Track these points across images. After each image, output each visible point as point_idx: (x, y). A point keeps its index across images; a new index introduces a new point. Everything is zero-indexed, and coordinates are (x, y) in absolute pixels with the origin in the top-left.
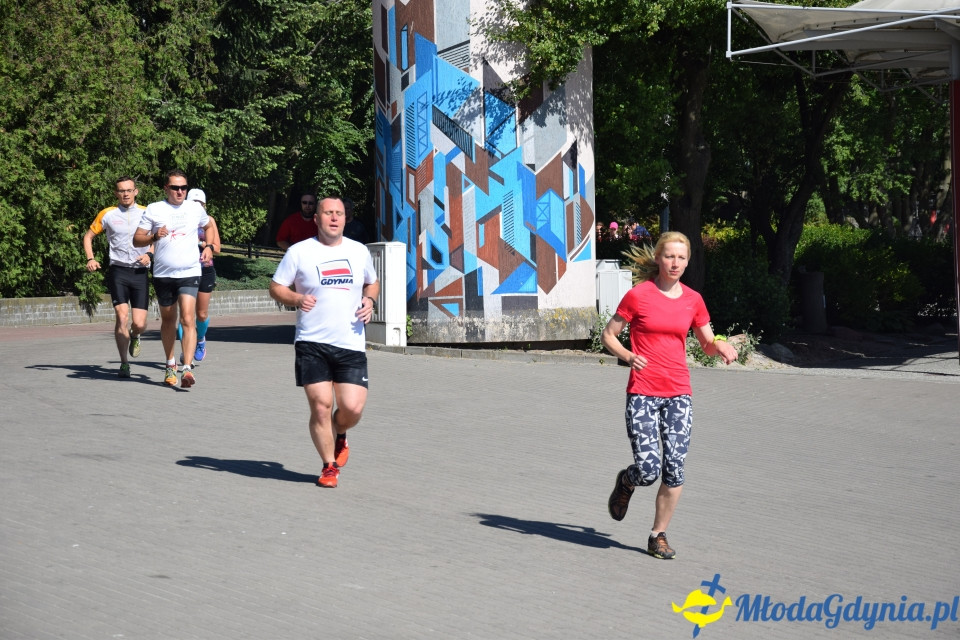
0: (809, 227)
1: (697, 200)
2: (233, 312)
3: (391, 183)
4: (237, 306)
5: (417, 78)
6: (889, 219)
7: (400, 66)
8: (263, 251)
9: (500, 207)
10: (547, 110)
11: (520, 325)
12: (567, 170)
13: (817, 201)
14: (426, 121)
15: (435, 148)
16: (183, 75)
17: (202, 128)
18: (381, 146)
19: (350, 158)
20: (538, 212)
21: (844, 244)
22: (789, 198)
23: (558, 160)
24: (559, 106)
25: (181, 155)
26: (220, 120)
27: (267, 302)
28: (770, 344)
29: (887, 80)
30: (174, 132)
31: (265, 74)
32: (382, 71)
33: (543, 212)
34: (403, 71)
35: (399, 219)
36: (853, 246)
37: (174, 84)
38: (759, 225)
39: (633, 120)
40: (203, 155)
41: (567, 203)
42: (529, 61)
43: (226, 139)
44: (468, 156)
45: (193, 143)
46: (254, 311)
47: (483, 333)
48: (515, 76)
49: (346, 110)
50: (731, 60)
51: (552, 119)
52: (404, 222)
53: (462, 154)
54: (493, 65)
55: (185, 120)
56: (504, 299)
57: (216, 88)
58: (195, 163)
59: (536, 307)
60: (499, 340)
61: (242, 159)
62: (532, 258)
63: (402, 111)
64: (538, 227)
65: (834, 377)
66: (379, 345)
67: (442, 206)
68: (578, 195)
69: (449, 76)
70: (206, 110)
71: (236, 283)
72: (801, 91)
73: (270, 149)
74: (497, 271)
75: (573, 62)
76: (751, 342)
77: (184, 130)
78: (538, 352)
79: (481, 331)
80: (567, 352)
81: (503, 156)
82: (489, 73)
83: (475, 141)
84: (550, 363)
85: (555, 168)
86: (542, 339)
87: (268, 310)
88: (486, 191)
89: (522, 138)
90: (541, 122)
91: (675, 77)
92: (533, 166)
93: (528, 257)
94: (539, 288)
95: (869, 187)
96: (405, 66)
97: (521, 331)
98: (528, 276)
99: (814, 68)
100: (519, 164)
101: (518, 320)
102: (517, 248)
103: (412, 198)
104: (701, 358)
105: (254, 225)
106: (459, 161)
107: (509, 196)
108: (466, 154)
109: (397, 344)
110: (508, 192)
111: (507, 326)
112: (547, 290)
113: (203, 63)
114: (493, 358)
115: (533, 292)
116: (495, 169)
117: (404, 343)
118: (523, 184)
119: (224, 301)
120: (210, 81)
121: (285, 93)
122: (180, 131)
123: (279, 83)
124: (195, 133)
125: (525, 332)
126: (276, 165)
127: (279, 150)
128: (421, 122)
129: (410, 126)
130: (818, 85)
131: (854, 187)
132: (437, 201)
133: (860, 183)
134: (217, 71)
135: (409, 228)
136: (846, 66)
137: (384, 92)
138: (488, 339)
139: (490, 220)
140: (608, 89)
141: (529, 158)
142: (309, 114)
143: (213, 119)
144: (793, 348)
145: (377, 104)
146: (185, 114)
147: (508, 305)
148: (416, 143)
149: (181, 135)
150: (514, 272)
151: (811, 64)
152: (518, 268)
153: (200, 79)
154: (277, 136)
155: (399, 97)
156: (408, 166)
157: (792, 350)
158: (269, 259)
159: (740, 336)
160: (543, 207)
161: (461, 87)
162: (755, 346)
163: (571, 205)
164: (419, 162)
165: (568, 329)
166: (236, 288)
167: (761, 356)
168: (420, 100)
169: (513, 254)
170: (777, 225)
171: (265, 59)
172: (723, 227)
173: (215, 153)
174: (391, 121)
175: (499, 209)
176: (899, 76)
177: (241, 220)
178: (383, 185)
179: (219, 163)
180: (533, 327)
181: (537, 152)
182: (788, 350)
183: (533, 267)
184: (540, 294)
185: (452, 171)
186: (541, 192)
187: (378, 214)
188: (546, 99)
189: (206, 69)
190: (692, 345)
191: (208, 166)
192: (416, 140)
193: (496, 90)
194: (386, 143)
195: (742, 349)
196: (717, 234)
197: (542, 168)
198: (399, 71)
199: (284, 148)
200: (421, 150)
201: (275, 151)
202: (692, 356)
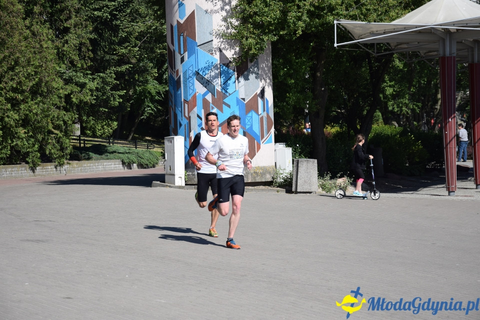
0: (374, 126)
1: (322, 114)
2: (102, 170)
3: (176, 108)
4: (104, 168)
5: (188, 58)
6: (412, 122)
7: (180, 53)
8: (116, 141)
10: (249, 72)
12: (260, 100)
13: (378, 114)
14: (193, 79)
15: (197, 91)
16: (77, 58)
17: (86, 83)
18: (172, 92)
19: (157, 98)
20: (247, 121)
21: (391, 134)
22: (365, 113)
23: (256, 96)
24: (255, 70)
25: (75, 96)
26: (94, 79)
27: (118, 166)
29: (409, 56)
30: (73, 86)
31: (116, 58)
32: (171, 55)
33: (249, 121)
34: (181, 55)
35: (181, 125)
36: (395, 135)
37: (72, 62)
38: (352, 126)
39: (291, 76)
40: (86, 96)
41: (260, 116)
42: (242, 49)
43: (97, 88)
44: (213, 95)
45: (81, 91)
46: (112, 170)
48: (235, 56)
49: (155, 74)
50: (337, 48)
51: (252, 77)
52: (183, 127)
53: (210, 94)
54: (224, 51)
55: (77, 80)
57: (92, 64)
58: (83, 100)
61: (104, 97)
63: (181, 74)
64: (247, 128)
65: (388, 197)
66: (172, 185)
67: (201, 119)
68: (265, 112)
69: (203, 58)
70: (87, 74)
71: (103, 156)
72: (370, 63)
73: (118, 93)
75: (261, 49)
76: (349, 181)
77: (77, 84)
78: (248, 187)
80: (262, 187)
81: (230, 94)
82: (222, 56)
83: (216, 88)
84: (254, 192)
85: (254, 100)
86: (249, 181)
87: (119, 169)
88: (222, 111)
89: (238, 86)
90: (247, 79)
91: (311, 56)
92: (244, 99)
95: (402, 107)
96: (182, 53)
99: (376, 51)
100: (237, 98)
103: (187, 115)
104: (325, 189)
105: (111, 129)
106: (209, 97)
109: (180, 185)
110: (232, 111)
113: (86, 52)
116: (226, 100)
117: (184, 184)
118: (239, 107)
119: (98, 166)
120: (89, 61)
121: (124, 65)
122: (75, 85)
123: (122, 61)
124: (82, 86)
126: (121, 100)
127: (123, 93)
128: (190, 79)
129: (185, 81)
130: (378, 59)
131: (395, 106)
132: (198, 116)
133: (398, 105)
134: (92, 56)
135: (185, 129)
136: (390, 50)
137: (172, 65)
139: (224, 125)
140: (278, 61)
141: (242, 95)
142: (137, 76)
143: (90, 78)
144: (368, 184)
145: (169, 71)
146: (77, 77)
148: (188, 89)
149: (76, 86)
151: (374, 49)
153: (84, 60)
154: (122, 86)
155: (180, 67)
156: (184, 100)
158: (119, 145)
159: (343, 178)
160: (249, 118)
162: (351, 183)
163: (262, 117)
164: (190, 98)
165: (262, 176)
166: (103, 159)
168: (190, 68)
170: (360, 126)
171: (115, 50)
172: (334, 127)
173: (92, 95)
174: (176, 79)
176: (415, 55)
177: (105, 127)
178: (173, 109)
179: (94, 99)
181: (246, 92)
182: (366, 185)
185: (206, 103)
186: (248, 111)
187: (171, 123)
188: (249, 67)
189: (87, 55)
190: (321, 183)
191: (89, 101)
192: (188, 88)
193: (226, 63)
194: (174, 89)
195: (344, 184)
196: (331, 130)
197: (248, 100)
198: (179, 55)
199: (125, 91)
200: (191, 92)
201: (120, 93)
202: (321, 188)
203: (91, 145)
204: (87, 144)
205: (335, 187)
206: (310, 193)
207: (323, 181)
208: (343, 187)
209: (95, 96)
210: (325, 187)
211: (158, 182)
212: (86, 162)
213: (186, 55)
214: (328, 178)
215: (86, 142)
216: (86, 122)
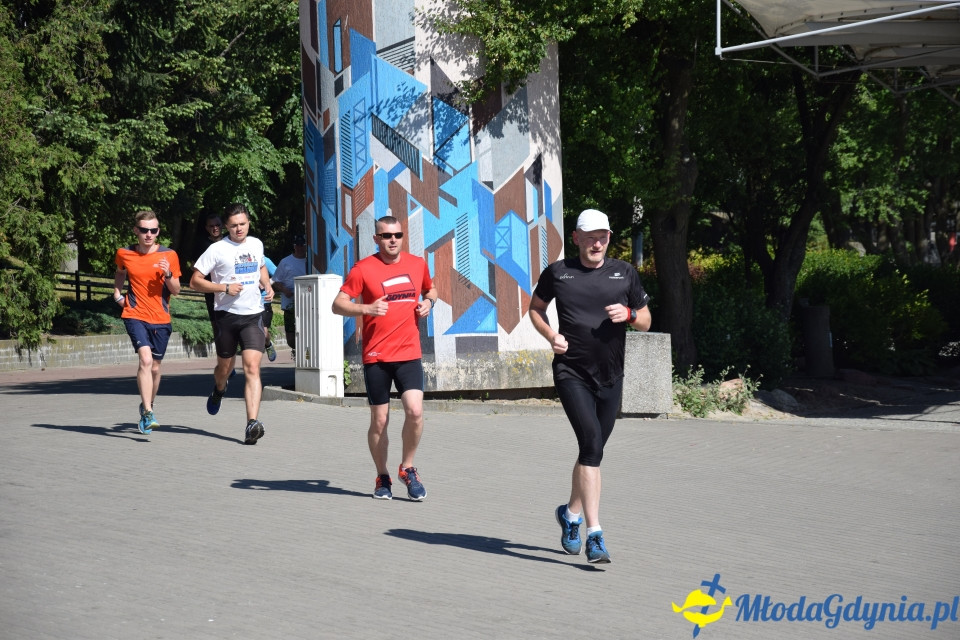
0: (810, 253)
1: (683, 222)
3: (323, 205)
5: (353, 82)
6: (901, 243)
7: (332, 68)
9: (453, 231)
10: (503, 118)
11: (478, 371)
12: (530, 187)
14: (364, 132)
15: (375, 163)
16: (70, 79)
17: (94, 143)
18: (314, 165)
20: (497, 237)
21: (852, 273)
22: (787, 221)
23: (520, 177)
24: (519, 112)
25: (69, 174)
26: (115, 133)
27: (173, 347)
28: (770, 390)
30: (62, 148)
31: (166, 78)
32: (312, 73)
33: (502, 237)
34: (336, 73)
35: (334, 247)
36: (862, 275)
37: (59, 90)
38: (753, 250)
39: (607, 128)
40: (95, 175)
41: (531, 227)
42: (484, 58)
43: (122, 154)
44: (415, 173)
45: (84, 160)
47: (434, 380)
48: (467, 77)
49: (265, 120)
50: (722, 58)
51: (510, 128)
52: (339, 252)
53: (407, 171)
54: (440, 64)
55: (74, 133)
56: (458, 339)
57: (109, 95)
58: (86, 184)
59: (496, 349)
60: (453, 388)
61: (142, 178)
62: (491, 292)
63: (336, 121)
64: (498, 256)
65: (847, 428)
66: (312, 396)
68: (544, 217)
69: (390, 81)
72: (801, 94)
73: (175, 166)
74: (450, 308)
75: (533, 60)
76: (749, 388)
77: (75, 145)
78: (499, 402)
79: (432, 379)
80: (533, 402)
81: (456, 172)
82: (437, 75)
83: (423, 155)
84: (514, 415)
85: (516, 185)
86: (503, 386)
87: (175, 356)
88: (436, 213)
89: (477, 151)
90: (497, 133)
91: (656, 79)
92: (490, 184)
93: (486, 291)
94: (499, 326)
95: (877, 204)
96: (338, 68)
97: (479, 378)
98: (486, 313)
99: (817, 66)
100: (474, 182)
101: (475, 364)
102: (473, 279)
103: (349, 222)
104: (689, 407)
106: (404, 179)
107: (463, 220)
108: (412, 170)
109: (333, 395)
110: (462, 214)
111: (462, 372)
112: (509, 330)
113: (94, 64)
114: (447, 409)
115: (492, 332)
116: (447, 187)
117: (341, 394)
118: (479, 204)
119: (123, 347)
120: (102, 87)
121: (192, 101)
122: (67, 146)
123: (185, 88)
124: (86, 148)
125: (483, 378)
126: (183, 185)
127: (187, 167)
128: (358, 133)
129: (346, 139)
130: (822, 87)
131: (861, 204)
133: (867, 200)
134: (111, 75)
135: (346, 258)
136: (853, 64)
137: (313, 98)
138: (440, 388)
139: (441, 248)
140: (576, 92)
141: (485, 174)
142: (221, 126)
143: (106, 130)
144: (796, 395)
145: (306, 113)
146: (73, 126)
147: (463, 347)
148: (353, 158)
149: (69, 150)
150: (469, 309)
151: (813, 62)
152: (475, 304)
153: (90, 84)
154: (183, 151)
155: (333, 105)
156: (343, 185)
157: (795, 397)
159: (735, 381)
160: (503, 232)
161: (401, 93)
162: (754, 393)
163: (534, 232)
164: (356, 180)
165: (534, 374)
167: (760, 405)
168: (358, 107)
169: (469, 287)
170: (776, 251)
171: (168, 60)
172: (712, 253)
173: (110, 173)
174: (323, 133)
175: (451, 235)
178: (314, 208)
179: (115, 183)
180: (493, 373)
181: (495, 167)
182: (790, 396)
183: (492, 302)
184: (501, 333)
185: (396, 192)
186: (500, 214)
187: (309, 242)
188: (503, 105)
189: (98, 73)
190: (679, 392)
191: (102, 187)
192: (353, 155)
193: (445, 94)
194: (317, 158)
195: (737, 396)
196: (703, 262)
197: (501, 186)
198: (331, 74)
199: (192, 164)
200: (359, 168)
201: (182, 168)
202: (679, 405)
203: (105, 296)
204: (95, 293)
205: (716, 402)
206: (653, 416)
207: (684, 387)
208: (736, 403)
209: (119, 174)
210: (690, 401)
211: (279, 389)
212: (95, 337)
213: (348, 72)
214: (697, 378)
215: (93, 289)
216: (95, 240)
